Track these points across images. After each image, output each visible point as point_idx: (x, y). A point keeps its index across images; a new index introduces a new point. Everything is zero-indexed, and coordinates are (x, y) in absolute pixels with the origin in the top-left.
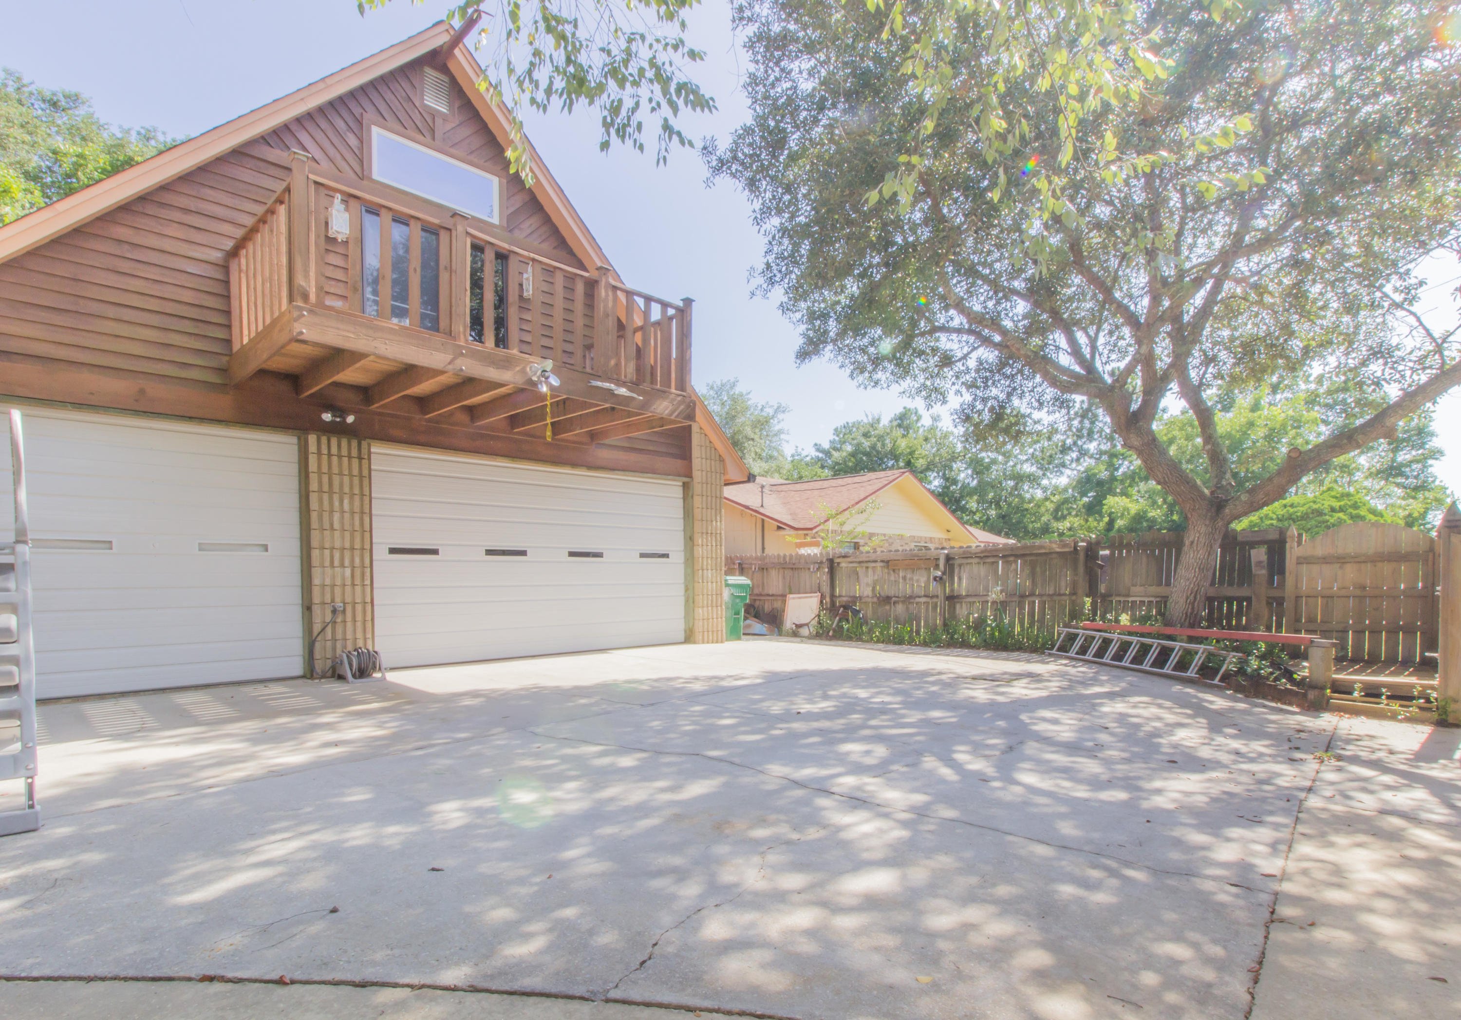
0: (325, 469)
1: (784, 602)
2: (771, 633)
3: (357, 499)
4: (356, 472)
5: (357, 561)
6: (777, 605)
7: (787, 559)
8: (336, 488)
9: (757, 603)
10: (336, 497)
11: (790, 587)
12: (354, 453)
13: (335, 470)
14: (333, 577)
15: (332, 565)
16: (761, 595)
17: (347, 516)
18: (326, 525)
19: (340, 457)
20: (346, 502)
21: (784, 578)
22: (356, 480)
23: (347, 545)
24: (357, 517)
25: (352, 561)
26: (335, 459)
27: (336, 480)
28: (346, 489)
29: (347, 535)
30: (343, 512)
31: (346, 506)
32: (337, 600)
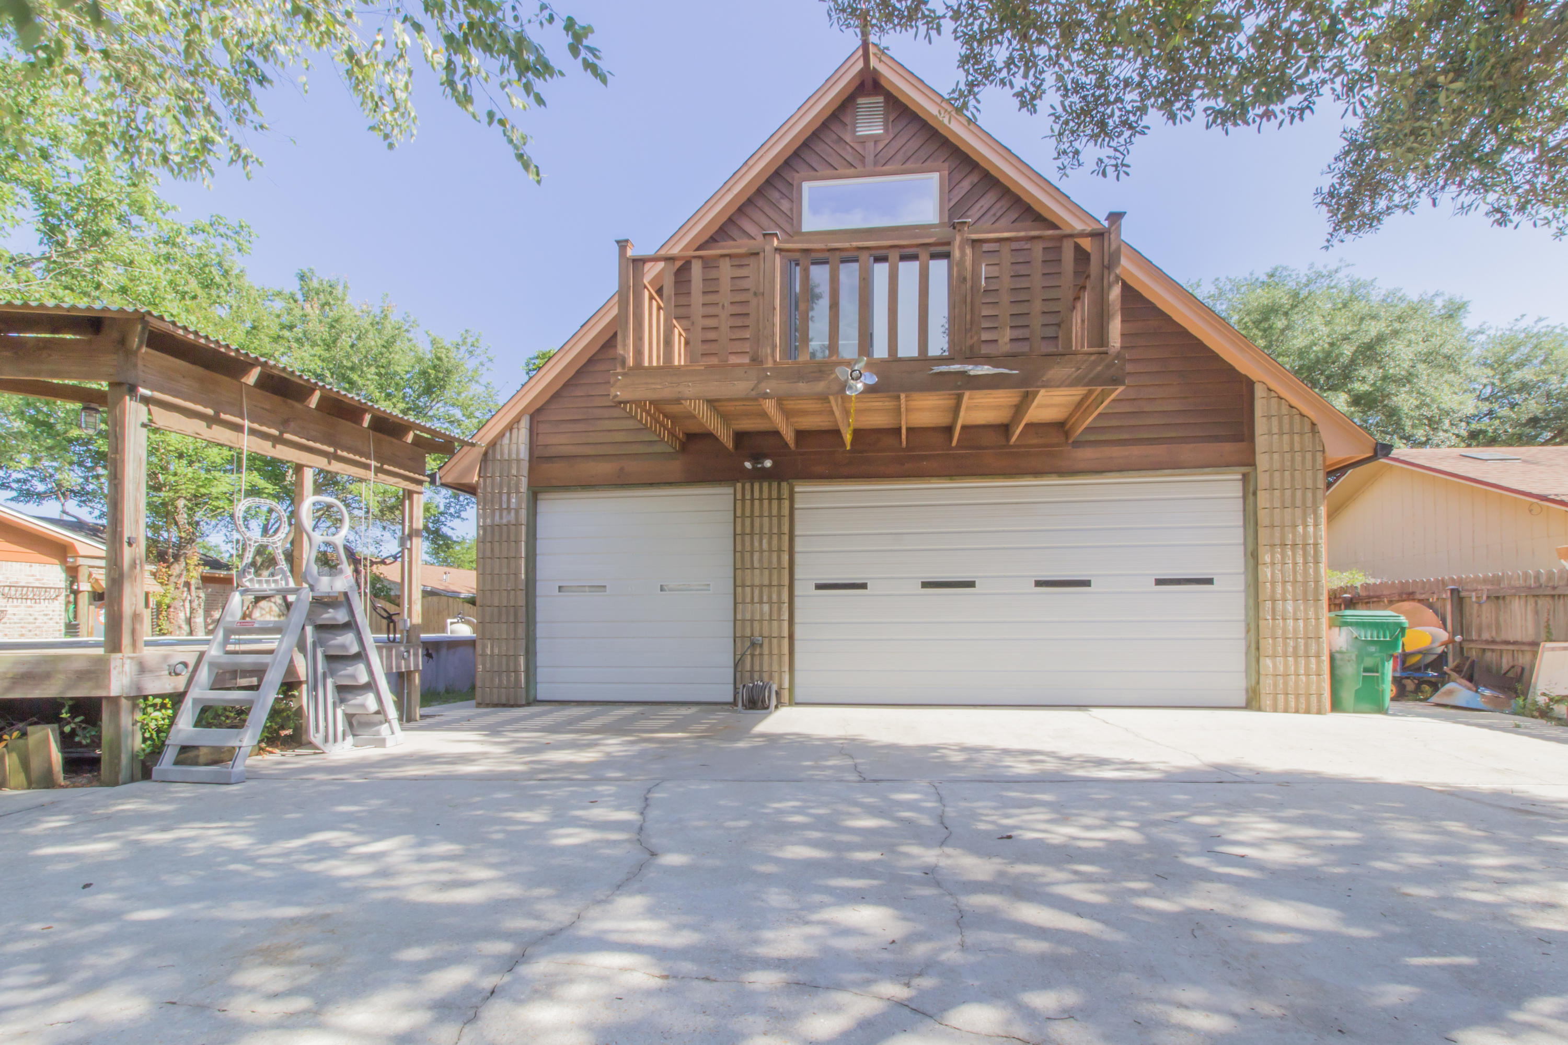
0: (748, 513)
1: (1535, 654)
2: (1496, 707)
3: (775, 538)
4: (775, 512)
5: (775, 597)
6: (1523, 660)
7: (1543, 580)
8: (757, 530)
9: (1488, 655)
10: (756, 538)
11: (1548, 627)
12: (775, 494)
13: (757, 513)
14: (753, 613)
15: (752, 602)
16: (1494, 642)
17: (766, 554)
18: (748, 565)
19: (761, 499)
20: (765, 541)
21: (1537, 613)
22: (775, 520)
23: (766, 582)
24: (775, 555)
25: (770, 597)
26: (757, 503)
27: (757, 521)
28: (766, 530)
29: (766, 572)
30: (761, 551)
31: (765, 546)
32: (756, 633)
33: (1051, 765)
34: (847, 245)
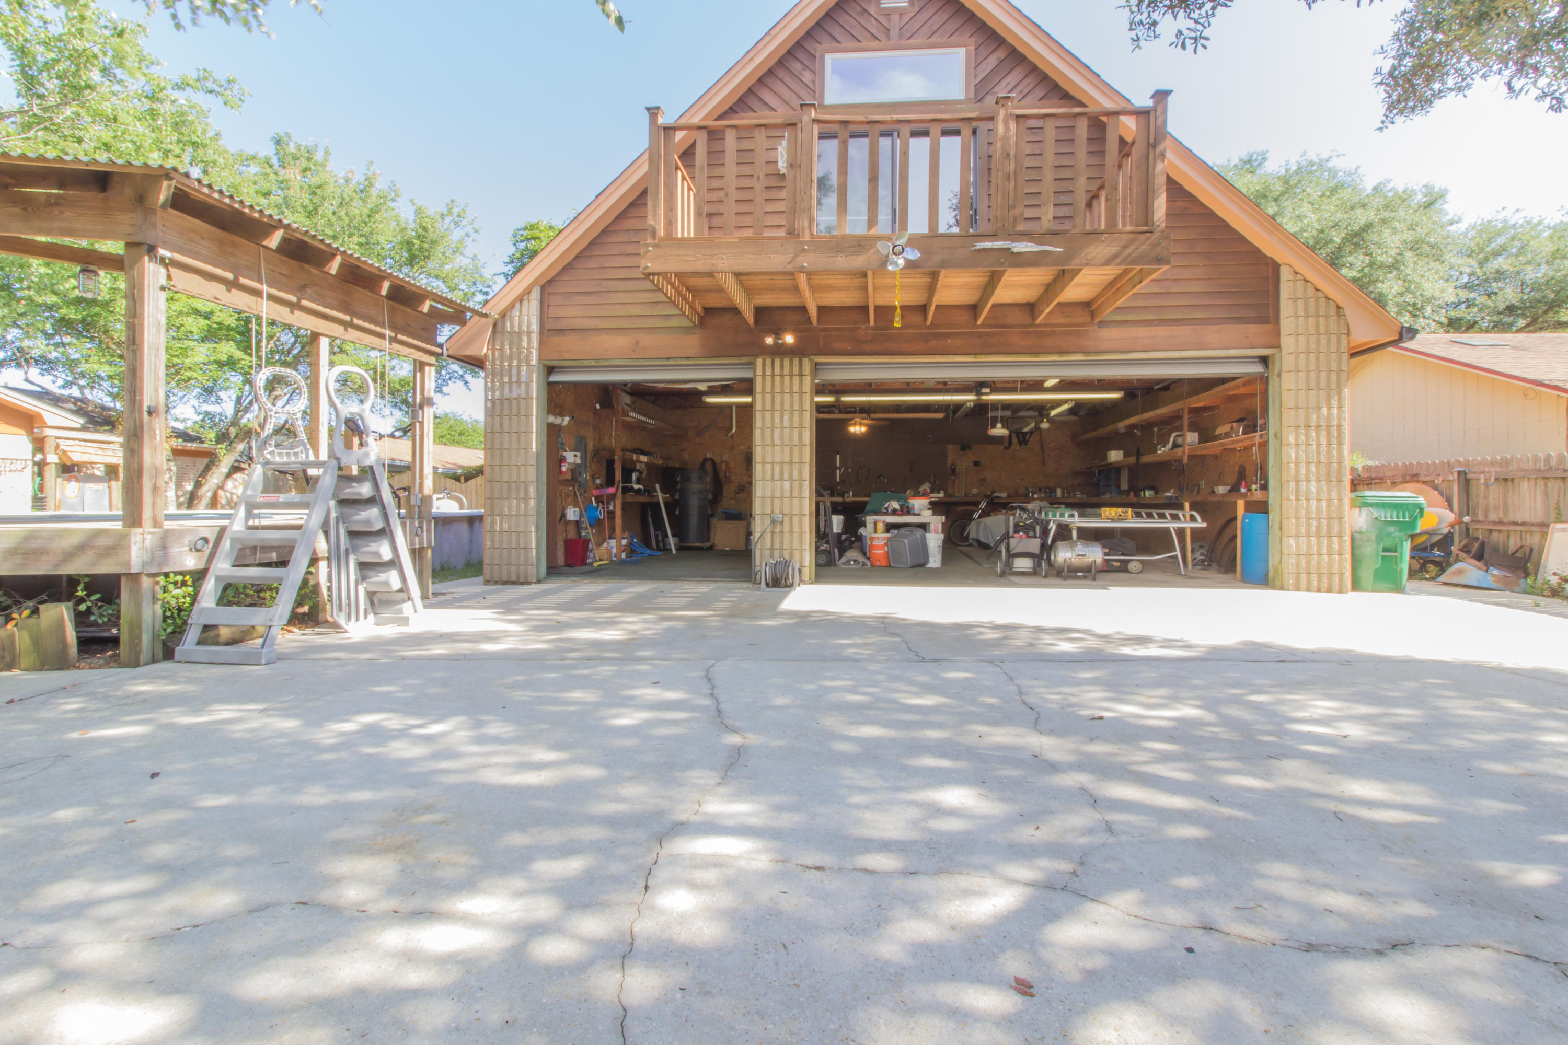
0: (768, 389)
1: (1544, 535)
2: (1507, 586)
3: (796, 414)
4: (796, 389)
5: (796, 474)
6: (1532, 540)
7: (1553, 463)
8: (778, 406)
9: (1495, 535)
10: (777, 414)
11: (1557, 508)
12: (796, 370)
13: (778, 389)
14: (773, 490)
15: (773, 479)
16: (1501, 523)
17: (787, 431)
18: (769, 442)
19: (782, 376)
20: (786, 418)
21: (1546, 494)
22: (796, 397)
23: (787, 459)
24: (796, 432)
25: (791, 475)
26: (777, 379)
27: (778, 398)
28: (787, 407)
29: (787, 449)
30: (782, 428)
31: (786, 422)
32: (777, 511)
33: (1092, 643)
34: (887, 118)
